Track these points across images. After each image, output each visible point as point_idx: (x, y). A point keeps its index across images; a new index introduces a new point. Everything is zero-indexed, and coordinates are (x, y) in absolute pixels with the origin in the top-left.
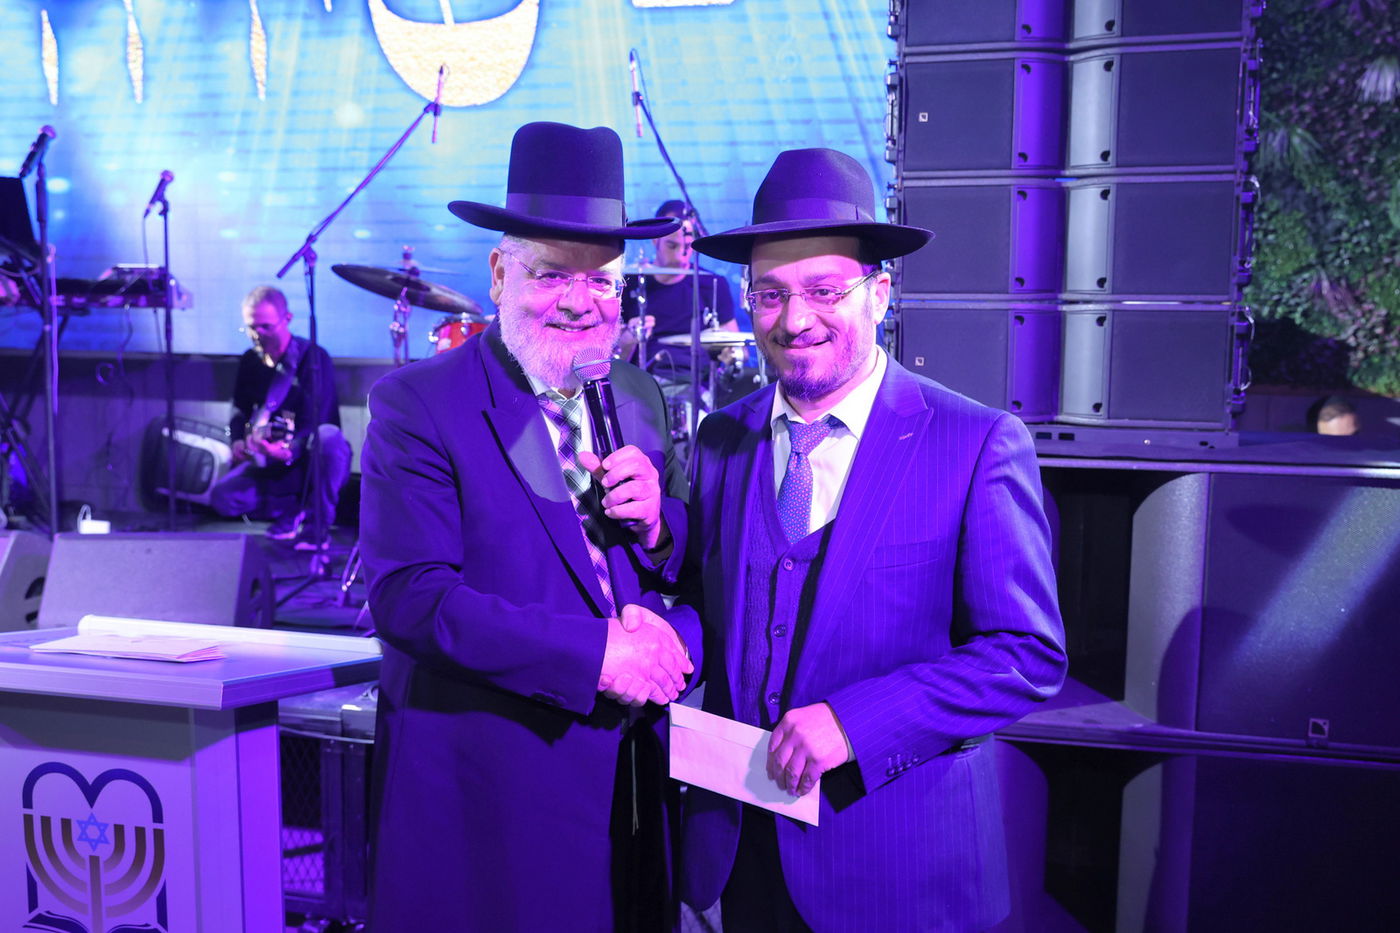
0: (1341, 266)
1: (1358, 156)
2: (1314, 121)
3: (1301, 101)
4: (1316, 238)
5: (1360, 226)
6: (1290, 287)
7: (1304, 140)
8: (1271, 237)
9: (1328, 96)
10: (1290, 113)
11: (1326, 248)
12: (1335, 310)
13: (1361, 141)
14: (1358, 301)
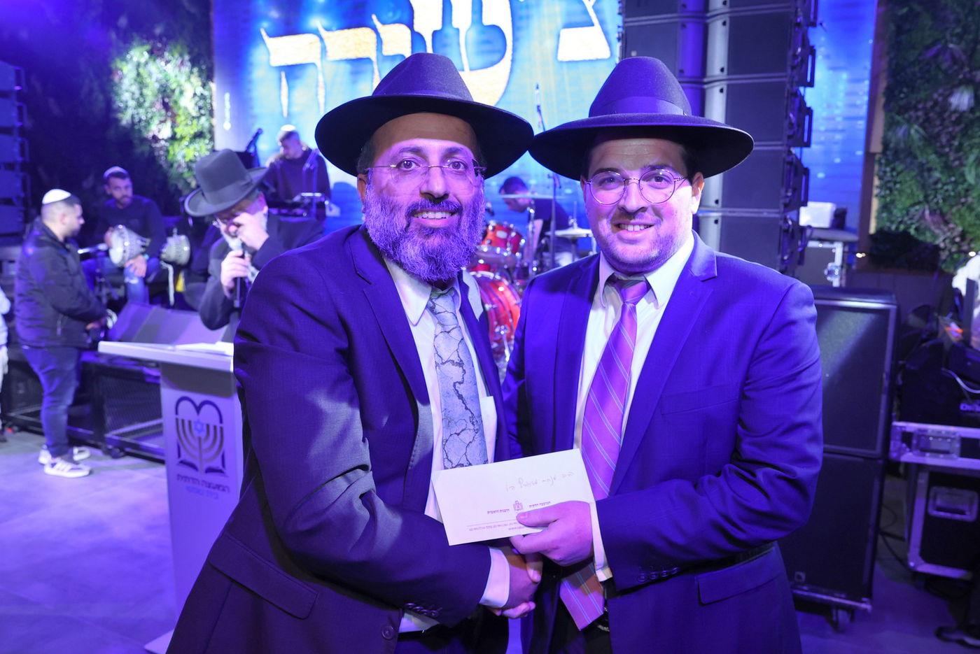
0: (937, 203)
1: (948, 141)
2: (925, 121)
3: (917, 109)
4: (924, 187)
5: (948, 181)
6: (908, 214)
7: (917, 131)
8: (898, 186)
9: (933, 107)
10: (911, 117)
11: (929, 192)
12: (933, 228)
13: (950, 133)
14: (946, 223)
